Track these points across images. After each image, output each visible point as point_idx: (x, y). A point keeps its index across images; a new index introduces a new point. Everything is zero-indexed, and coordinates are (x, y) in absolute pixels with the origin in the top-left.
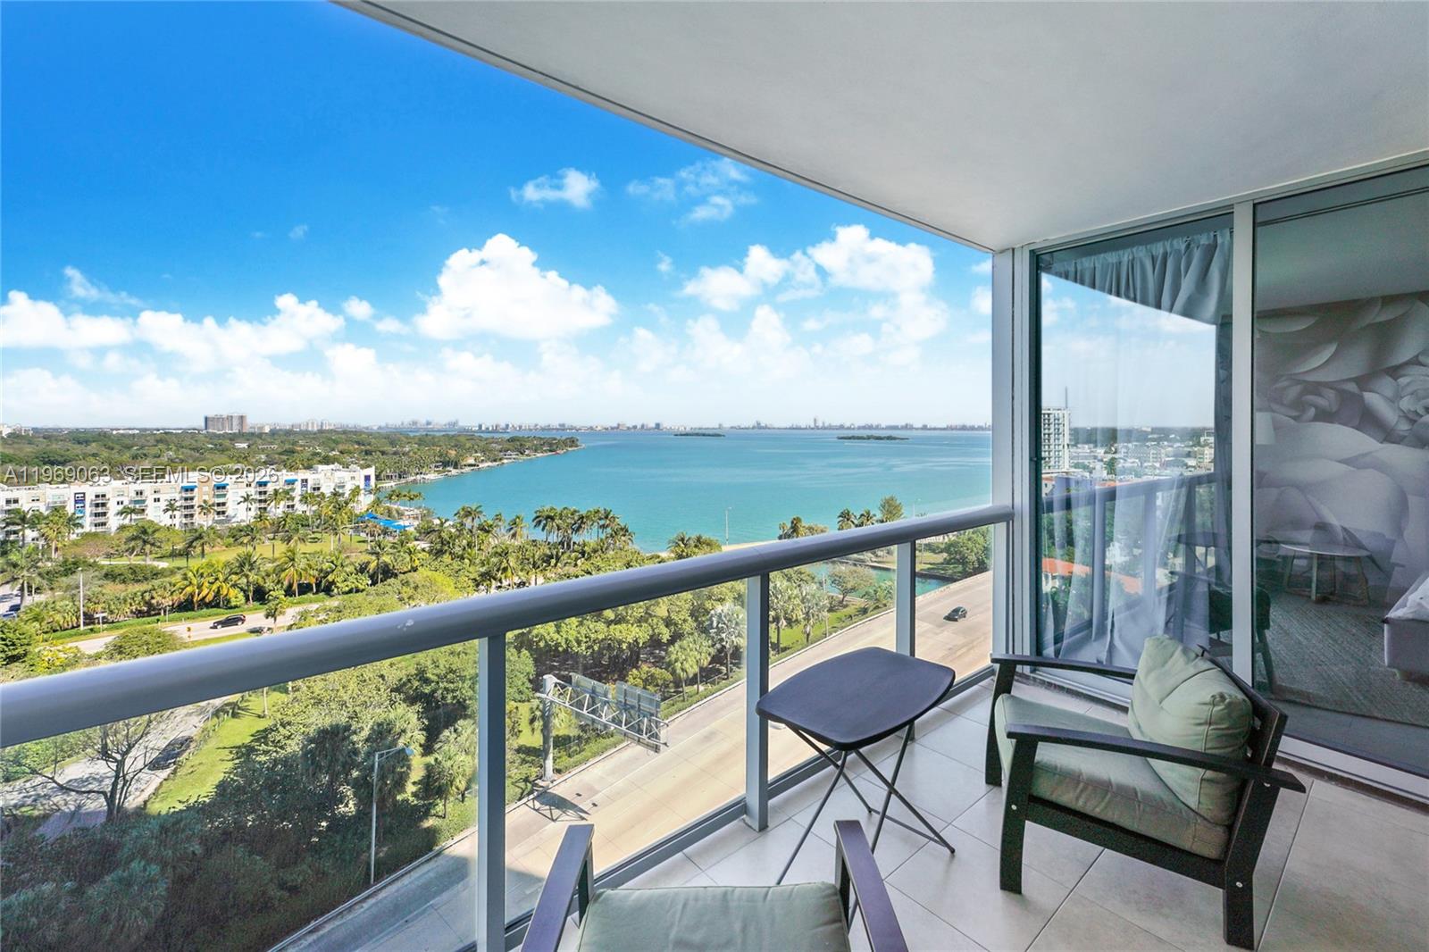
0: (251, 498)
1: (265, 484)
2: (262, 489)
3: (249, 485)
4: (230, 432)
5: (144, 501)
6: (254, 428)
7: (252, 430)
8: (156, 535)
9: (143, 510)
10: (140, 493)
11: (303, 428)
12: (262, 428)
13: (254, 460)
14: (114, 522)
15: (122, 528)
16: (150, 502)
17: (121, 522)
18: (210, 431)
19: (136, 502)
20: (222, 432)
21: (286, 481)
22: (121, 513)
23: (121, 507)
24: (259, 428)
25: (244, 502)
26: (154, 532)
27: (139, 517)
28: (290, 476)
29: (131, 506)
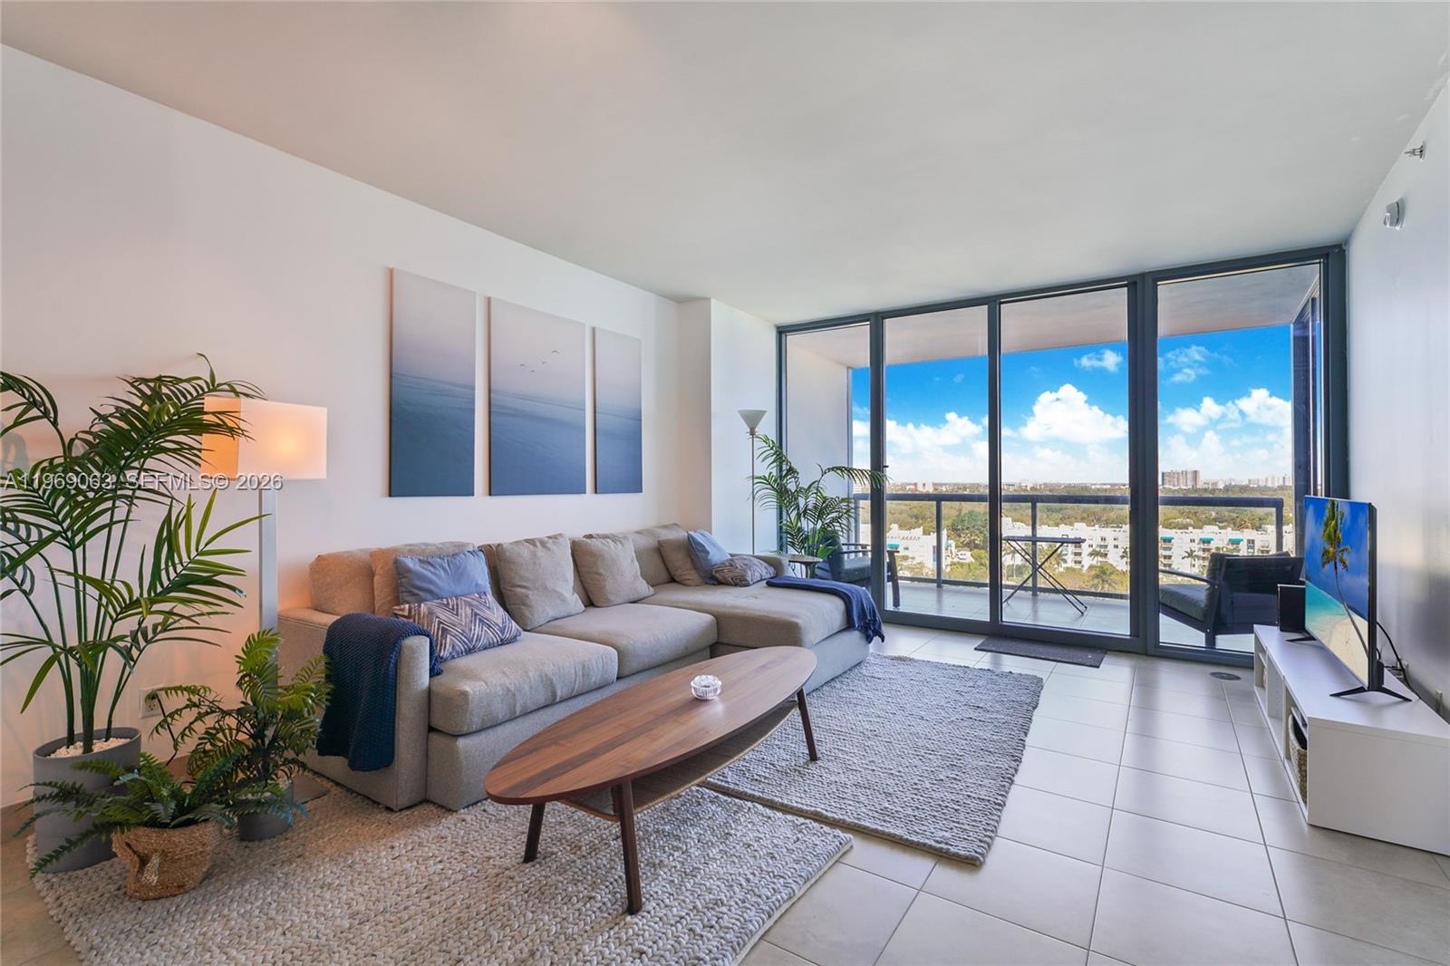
0: (1194, 554)
1: (1208, 542)
2: (1206, 546)
3: (1192, 541)
4: (1185, 488)
5: (1106, 546)
6: (1208, 484)
7: (1206, 486)
8: (1112, 577)
9: (1106, 555)
10: (1103, 539)
11: (1262, 484)
12: (1215, 484)
13: (1203, 516)
14: (1087, 562)
15: (1091, 567)
16: (1110, 548)
17: (1092, 562)
18: (1167, 486)
19: (1101, 546)
20: (1176, 488)
21: (1230, 540)
22: (1091, 554)
23: (1091, 549)
24: (1213, 484)
25: (1188, 557)
26: (1111, 574)
27: (1104, 560)
28: (1236, 535)
29: (1098, 549)
